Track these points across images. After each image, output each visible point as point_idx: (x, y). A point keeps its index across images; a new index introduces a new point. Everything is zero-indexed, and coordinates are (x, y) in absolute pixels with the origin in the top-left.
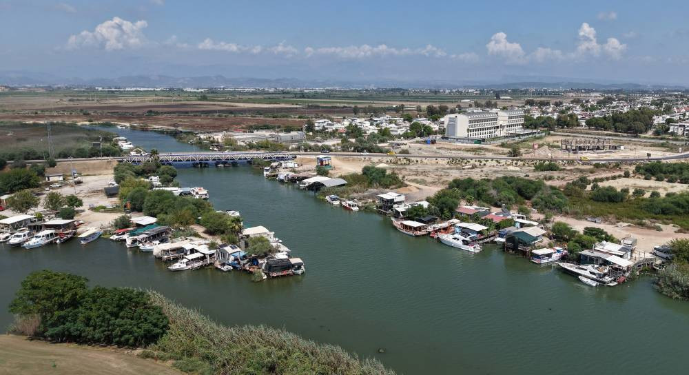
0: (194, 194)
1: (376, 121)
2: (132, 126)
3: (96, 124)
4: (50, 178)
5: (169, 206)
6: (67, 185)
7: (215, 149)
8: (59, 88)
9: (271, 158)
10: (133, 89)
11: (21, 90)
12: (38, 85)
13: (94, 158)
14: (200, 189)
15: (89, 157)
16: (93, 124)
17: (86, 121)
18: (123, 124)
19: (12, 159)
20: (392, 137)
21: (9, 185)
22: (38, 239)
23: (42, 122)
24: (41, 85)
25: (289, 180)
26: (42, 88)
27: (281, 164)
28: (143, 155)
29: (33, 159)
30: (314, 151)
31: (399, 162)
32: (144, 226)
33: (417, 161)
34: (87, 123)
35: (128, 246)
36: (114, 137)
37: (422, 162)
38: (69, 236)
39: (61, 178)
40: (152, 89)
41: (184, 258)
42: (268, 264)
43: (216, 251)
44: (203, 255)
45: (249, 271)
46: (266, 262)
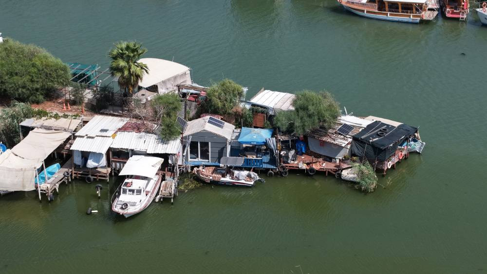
41: (124, 177)
42: (369, 144)
43: (178, 141)
44: (161, 160)
45: (312, 170)
46: (350, 140)
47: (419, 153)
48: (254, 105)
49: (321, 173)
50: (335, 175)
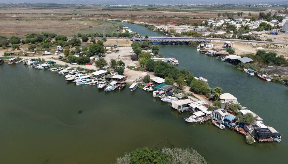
0: (171, 61)
1: (237, 21)
2: (127, 22)
3: (114, 20)
4: (106, 47)
5: (169, 73)
6: (113, 51)
7: (166, 34)
8: (97, 5)
9: (198, 41)
10: (122, 5)
11: (85, 6)
12: (90, 4)
13: (120, 38)
14: (174, 60)
15: (118, 37)
16: (113, 20)
17: (110, 19)
18: (124, 20)
19: (90, 37)
20: (251, 30)
21: (93, 52)
22: (111, 87)
23: (95, 19)
24: (92, 4)
25: (213, 55)
26: (92, 5)
27: (205, 45)
28: (140, 37)
29: (97, 37)
30: (217, 38)
31: (269, 47)
32: (159, 84)
33: (281, 47)
34: (111, 20)
35: (154, 96)
36: (123, 27)
37: (284, 47)
38: (124, 85)
39: (110, 48)
40: (129, 5)
41: (193, 114)
42: (257, 132)
43: (212, 112)
44: (205, 114)
45: (239, 132)
46: (253, 129)
47: (278, 142)
48: (240, 112)
49: (241, 134)
50: (244, 136)
